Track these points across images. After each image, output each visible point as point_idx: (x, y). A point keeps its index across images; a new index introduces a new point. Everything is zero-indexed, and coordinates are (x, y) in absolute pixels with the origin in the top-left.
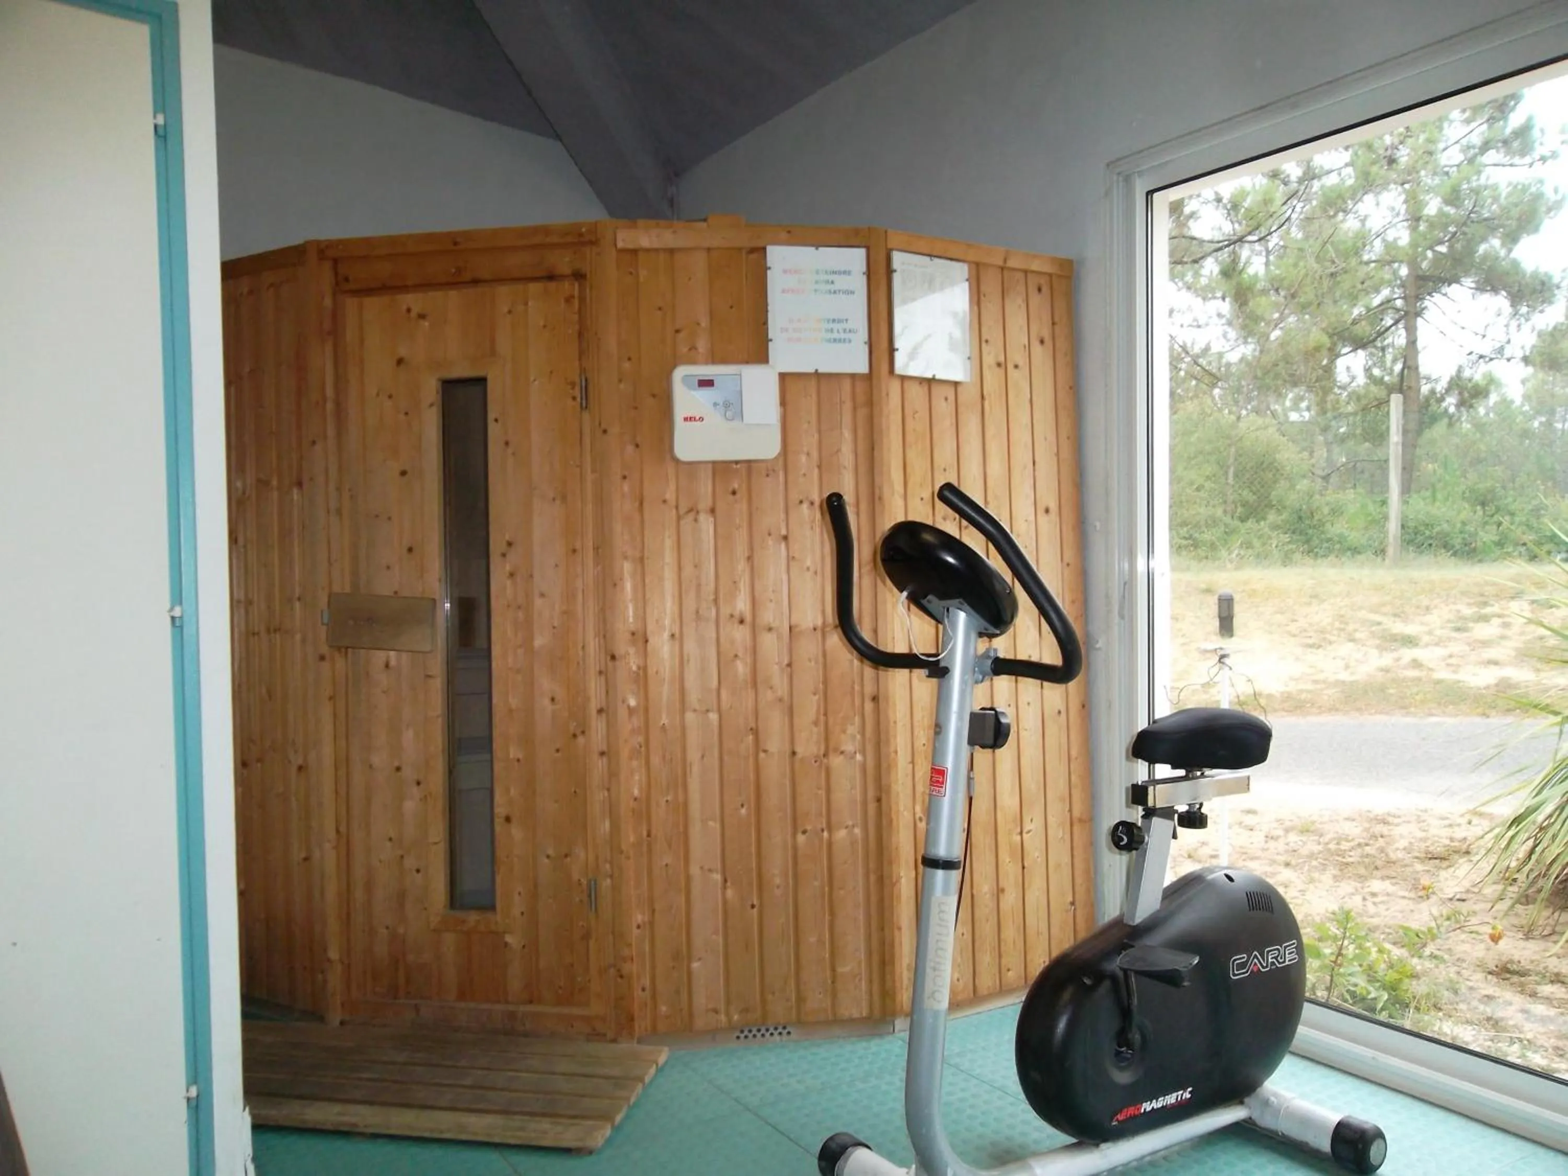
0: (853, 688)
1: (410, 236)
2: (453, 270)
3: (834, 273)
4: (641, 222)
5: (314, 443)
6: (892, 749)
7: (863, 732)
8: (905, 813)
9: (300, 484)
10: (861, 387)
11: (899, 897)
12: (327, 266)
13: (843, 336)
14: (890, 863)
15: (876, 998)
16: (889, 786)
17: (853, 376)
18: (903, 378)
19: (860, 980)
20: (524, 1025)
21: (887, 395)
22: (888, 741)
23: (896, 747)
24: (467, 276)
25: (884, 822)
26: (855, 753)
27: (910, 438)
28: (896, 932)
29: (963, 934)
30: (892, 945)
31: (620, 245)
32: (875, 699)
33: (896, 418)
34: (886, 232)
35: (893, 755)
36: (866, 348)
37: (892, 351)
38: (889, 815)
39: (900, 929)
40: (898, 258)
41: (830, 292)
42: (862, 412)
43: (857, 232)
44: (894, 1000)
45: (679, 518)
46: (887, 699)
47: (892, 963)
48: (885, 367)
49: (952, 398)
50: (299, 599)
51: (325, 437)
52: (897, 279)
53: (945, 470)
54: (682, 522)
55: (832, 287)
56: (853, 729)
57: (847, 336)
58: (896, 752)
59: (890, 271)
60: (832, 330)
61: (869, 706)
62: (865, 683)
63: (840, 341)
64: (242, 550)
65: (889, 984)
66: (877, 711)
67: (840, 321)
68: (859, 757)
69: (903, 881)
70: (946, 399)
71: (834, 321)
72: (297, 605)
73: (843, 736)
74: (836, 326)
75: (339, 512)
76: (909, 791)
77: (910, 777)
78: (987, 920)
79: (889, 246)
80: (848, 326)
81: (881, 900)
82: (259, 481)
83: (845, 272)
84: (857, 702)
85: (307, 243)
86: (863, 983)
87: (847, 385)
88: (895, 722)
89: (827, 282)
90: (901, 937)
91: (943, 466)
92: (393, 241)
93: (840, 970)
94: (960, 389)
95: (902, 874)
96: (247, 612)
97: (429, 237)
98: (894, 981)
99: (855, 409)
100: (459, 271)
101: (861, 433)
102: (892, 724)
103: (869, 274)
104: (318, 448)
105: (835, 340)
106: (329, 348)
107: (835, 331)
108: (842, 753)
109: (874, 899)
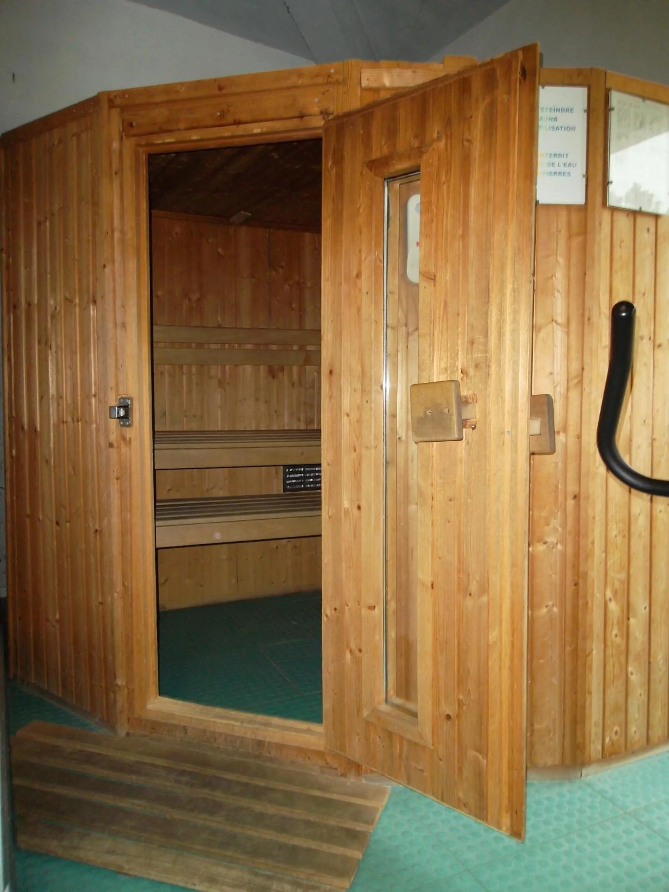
0: (557, 487)
1: (182, 84)
2: (219, 114)
3: (557, 110)
4: (384, 63)
5: (105, 266)
6: (590, 541)
7: (564, 525)
8: (598, 595)
9: (95, 302)
10: (575, 218)
11: (591, 667)
12: (115, 112)
13: (562, 169)
14: (584, 638)
15: (568, 750)
16: (586, 574)
17: (569, 207)
18: (614, 210)
19: (554, 734)
20: (270, 753)
21: (600, 224)
22: (586, 535)
23: (593, 539)
24: (230, 118)
25: (581, 603)
26: (557, 544)
27: (616, 266)
28: (587, 696)
29: (640, 695)
30: (584, 707)
31: (364, 83)
32: (576, 497)
33: (606, 245)
34: (606, 73)
35: (590, 546)
36: (584, 180)
37: (606, 183)
38: (585, 596)
39: (590, 693)
40: (616, 98)
41: (553, 128)
42: (576, 242)
43: (580, 72)
44: (584, 753)
45: (408, 335)
46: (587, 498)
47: (583, 722)
48: (599, 199)
49: (653, 230)
50: (95, 396)
51: (113, 261)
52: (614, 117)
53: (644, 294)
54: (411, 338)
55: (555, 124)
56: (556, 522)
57: (567, 169)
58: (593, 543)
59: (607, 109)
60: (553, 164)
61: (571, 502)
62: (568, 482)
63: (560, 173)
64: (54, 355)
65: (579, 739)
66: (578, 506)
67: (560, 155)
68: (559, 547)
69: (594, 652)
70: (648, 230)
71: (555, 155)
72: (93, 400)
73: (547, 528)
74: (556, 160)
75: (124, 325)
76: (602, 576)
77: (603, 565)
78: (660, 682)
79: (608, 86)
80: (568, 161)
81: (575, 669)
82: (66, 299)
83: (567, 110)
84: (561, 499)
85: (100, 94)
86: (557, 736)
87: (563, 215)
88: (594, 518)
89: (551, 119)
90: (591, 700)
91: (643, 291)
92: (167, 89)
93: (537, 726)
94: (660, 221)
95: (594, 647)
96: (58, 405)
97: (198, 85)
98: (584, 738)
99: (570, 237)
100: (223, 115)
101: (574, 260)
102: (590, 519)
103: (589, 111)
104: (108, 270)
105: (555, 173)
106: (116, 185)
107: (556, 164)
108: (545, 543)
109: (569, 667)
